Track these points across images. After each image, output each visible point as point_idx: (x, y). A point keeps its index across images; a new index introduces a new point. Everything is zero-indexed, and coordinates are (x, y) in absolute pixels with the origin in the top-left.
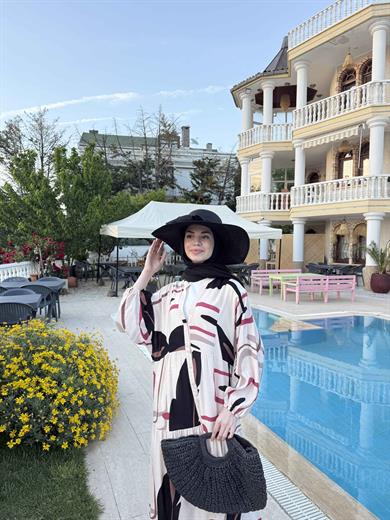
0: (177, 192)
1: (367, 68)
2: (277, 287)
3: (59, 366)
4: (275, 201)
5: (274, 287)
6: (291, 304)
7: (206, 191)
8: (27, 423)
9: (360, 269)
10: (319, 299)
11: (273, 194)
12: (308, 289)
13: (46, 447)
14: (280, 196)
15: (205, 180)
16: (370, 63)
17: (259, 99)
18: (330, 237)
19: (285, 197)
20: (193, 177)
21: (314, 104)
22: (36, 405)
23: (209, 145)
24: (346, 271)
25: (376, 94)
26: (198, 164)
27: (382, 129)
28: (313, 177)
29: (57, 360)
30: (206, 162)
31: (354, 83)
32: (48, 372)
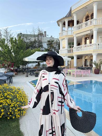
0: (43, 49)
1: (92, 15)
2: (70, 73)
3: (12, 96)
4: (69, 51)
5: (69, 73)
6: (74, 78)
7: (51, 48)
8: (3, 112)
9: (91, 68)
10: (81, 76)
11: (68, 49)
12: (78, 74)
13: (9, 118)
14: (70, 49)
15: (50, 45)
16: (93, 14)
17: (64, 24)
18: (83, 60)
19: (72, 50)
20: (48, 45)
21: (79, 25)
22: (5, 107)
23: (52, 36)
24: (88, 69)
25: (95, 22)
26: (49, 41)
27: (97, 31)
28: (79, 44)
29: (11, 94)
30: (51, 41)
31: (89, 19)
32: (9, 98)
